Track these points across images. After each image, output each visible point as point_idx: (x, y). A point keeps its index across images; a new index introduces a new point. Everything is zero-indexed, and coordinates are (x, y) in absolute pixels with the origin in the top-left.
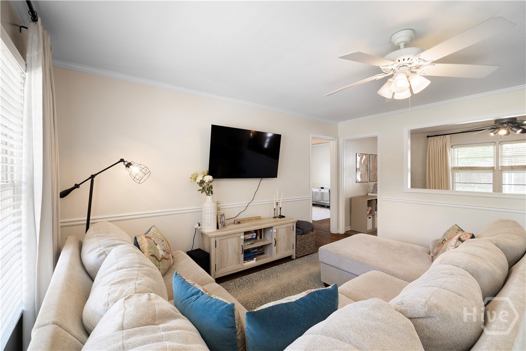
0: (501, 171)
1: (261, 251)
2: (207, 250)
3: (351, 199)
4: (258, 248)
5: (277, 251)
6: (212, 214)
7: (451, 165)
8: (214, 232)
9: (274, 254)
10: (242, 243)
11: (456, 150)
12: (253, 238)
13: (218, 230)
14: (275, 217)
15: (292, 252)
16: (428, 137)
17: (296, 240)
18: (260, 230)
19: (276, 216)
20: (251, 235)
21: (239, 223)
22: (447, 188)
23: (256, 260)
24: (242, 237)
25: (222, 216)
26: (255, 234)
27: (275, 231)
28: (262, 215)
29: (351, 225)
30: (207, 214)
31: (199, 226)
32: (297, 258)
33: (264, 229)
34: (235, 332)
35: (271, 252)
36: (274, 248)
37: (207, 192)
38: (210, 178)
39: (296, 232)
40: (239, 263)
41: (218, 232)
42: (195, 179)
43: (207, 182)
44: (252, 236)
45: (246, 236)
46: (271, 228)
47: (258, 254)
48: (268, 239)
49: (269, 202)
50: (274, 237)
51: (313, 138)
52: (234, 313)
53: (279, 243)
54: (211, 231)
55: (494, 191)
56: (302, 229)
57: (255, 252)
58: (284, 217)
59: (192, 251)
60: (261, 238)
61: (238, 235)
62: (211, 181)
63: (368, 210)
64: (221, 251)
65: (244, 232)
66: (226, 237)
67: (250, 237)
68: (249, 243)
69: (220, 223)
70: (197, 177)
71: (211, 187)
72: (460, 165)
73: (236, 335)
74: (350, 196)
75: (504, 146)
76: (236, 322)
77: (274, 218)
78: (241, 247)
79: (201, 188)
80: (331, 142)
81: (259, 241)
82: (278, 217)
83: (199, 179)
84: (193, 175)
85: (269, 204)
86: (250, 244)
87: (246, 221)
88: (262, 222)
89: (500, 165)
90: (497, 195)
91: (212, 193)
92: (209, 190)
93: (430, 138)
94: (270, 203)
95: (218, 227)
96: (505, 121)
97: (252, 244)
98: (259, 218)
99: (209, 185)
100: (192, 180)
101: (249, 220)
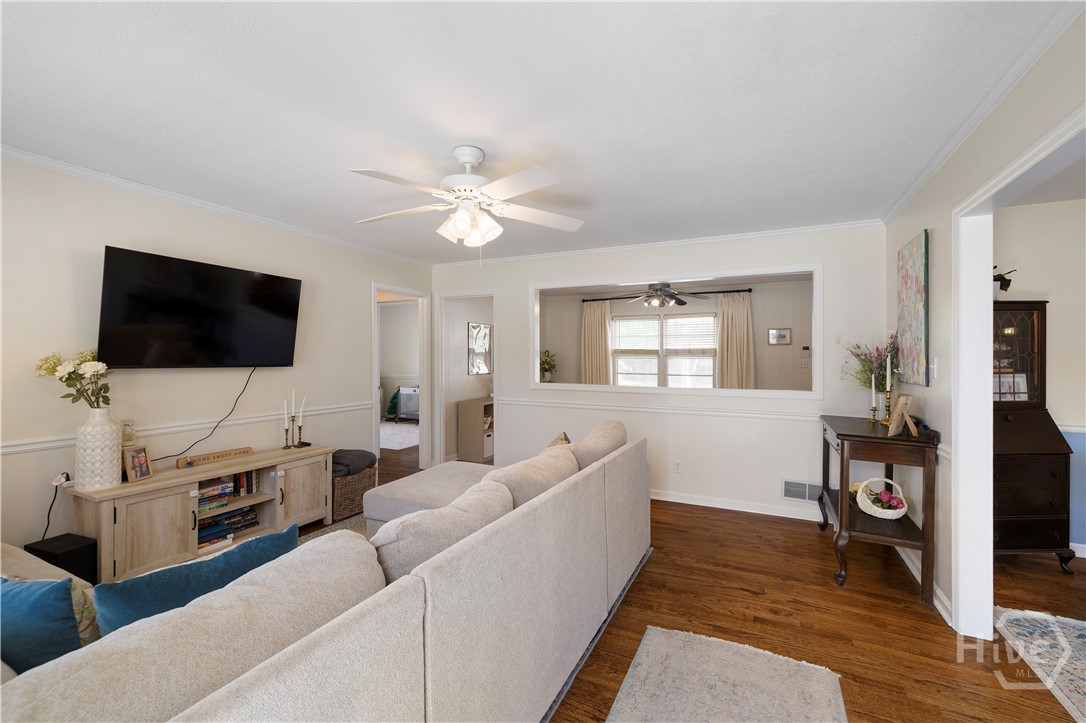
0: (666, 356)
1: (250, 517)
2: (89, 531)
3: (458, 405)
4: (241, 512)
5: (286, 513)
6: (107, 449)
7: (612, 345)
8: (113, 490)
9: (280, 522)
10: (195, 506)
11: (617, 323)
12: (226, 494)
13: (126, 484)
14: (287, 447)
15: (325, 512)
16: (584, 301)
17: (333, 488)
18: (249, 474)
19: (290, 444)
20: (220, 487)
21: (190, 464)
22: (607, 382)
23: (233, 539)
24: (195, 493)
25: (139, 451)
26: (231, 484)
27: (281, 473)
28: (255, 445)
29: (457, 452)
30: (88, 451)
31: (68, 479)
32: (334, 521)
33: (258, 471)
34: (75, 627)
35: (273, 518)
36: (280, 509)
37: (93, 399)
38: (101, 367)
39: (333, 471)
40: (186, 549)
41: (123, 488)
42: (53, 370)
43: (88, 376)
44: (223, 489)
45: (204, 491)
46: (273, 467)
47: (242, 526)
48: (267, 491)
49: (275, 417)
50: (280, 484)
51: (379, 290)
52: (70, 594)
53: (292, 498)
54: (102, 488)
55: (659, 385)
56: (347, 466)
57: (235, 523)
58: (309, 445)
59: (43, 541)
60: (249, 491)
61: (182, 490)
62: (102, 375)
63: (485, 423)
64: (133, 529)
65: (200, 482)
66: (147, 498)
67: (216, 493)
68: (214, 505)
69: (134, 468)
70: (59, 363)
71: (106, 388)
72: (622, 348)
73: (77, 630)
74: (457, 399)
75: (669, 321)
76: (75, 608)
77: (284, 448)
78: (191, 516)
79: (73, 391)
80: (420, 300)
81: (244, 498)
82: (295, 446)
83: (64, 370)
84: (46, 360)
85: (273, 420)
86: (218, 507)
87: (211, 460)
88: (254, 457)
89: (665, 348)
90: (662, 390)
91: (106, 401)
92: (99, 396)
93: (585, 303)
94: (278, 419)
95: (125, 478)
96: (658, 287)
97: (223, 506)
98: (246, 451)
99: (96, 383)
100: (43, 372)
101: (219, 456)
